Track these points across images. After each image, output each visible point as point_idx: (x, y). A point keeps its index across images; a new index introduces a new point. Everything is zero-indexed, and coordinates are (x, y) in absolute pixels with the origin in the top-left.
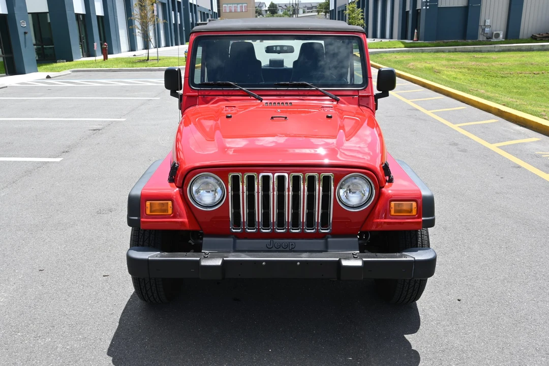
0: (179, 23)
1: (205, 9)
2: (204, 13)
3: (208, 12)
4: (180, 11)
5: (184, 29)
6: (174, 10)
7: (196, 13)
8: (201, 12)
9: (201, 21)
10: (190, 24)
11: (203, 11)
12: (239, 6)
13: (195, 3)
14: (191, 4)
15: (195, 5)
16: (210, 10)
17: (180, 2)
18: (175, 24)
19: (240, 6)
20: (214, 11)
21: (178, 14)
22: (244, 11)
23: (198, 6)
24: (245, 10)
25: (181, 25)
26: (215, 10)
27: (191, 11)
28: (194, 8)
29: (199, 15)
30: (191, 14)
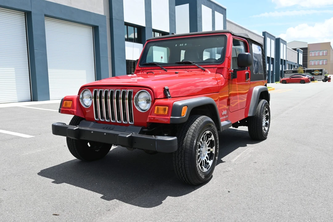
0: (272, 70)
1: (293, 63)
2: (291, 65)
3: (295, 65)
4: (273, 63)
5: (275, 74)
6: (269, 63)
7: (285, 64)
8: (289, 64)
9: (289, 69)
10: (280, 71)
11: (290, 64)
12: (321, 61)
13: (285, 59)
14: (282, 60)
15: (285, 61)
16: (296, 63)
17: (273, 59)
18: (269, 71)
19: (322, 61)
20: (300, 64)
21: (272, 65)
22: (324, 64)
23: (287, 61)
25: (273, 72)
26: (301, 63)
27: (282, 64)
28: (284, 62)
29: (287, 66)
30: (281, 65)
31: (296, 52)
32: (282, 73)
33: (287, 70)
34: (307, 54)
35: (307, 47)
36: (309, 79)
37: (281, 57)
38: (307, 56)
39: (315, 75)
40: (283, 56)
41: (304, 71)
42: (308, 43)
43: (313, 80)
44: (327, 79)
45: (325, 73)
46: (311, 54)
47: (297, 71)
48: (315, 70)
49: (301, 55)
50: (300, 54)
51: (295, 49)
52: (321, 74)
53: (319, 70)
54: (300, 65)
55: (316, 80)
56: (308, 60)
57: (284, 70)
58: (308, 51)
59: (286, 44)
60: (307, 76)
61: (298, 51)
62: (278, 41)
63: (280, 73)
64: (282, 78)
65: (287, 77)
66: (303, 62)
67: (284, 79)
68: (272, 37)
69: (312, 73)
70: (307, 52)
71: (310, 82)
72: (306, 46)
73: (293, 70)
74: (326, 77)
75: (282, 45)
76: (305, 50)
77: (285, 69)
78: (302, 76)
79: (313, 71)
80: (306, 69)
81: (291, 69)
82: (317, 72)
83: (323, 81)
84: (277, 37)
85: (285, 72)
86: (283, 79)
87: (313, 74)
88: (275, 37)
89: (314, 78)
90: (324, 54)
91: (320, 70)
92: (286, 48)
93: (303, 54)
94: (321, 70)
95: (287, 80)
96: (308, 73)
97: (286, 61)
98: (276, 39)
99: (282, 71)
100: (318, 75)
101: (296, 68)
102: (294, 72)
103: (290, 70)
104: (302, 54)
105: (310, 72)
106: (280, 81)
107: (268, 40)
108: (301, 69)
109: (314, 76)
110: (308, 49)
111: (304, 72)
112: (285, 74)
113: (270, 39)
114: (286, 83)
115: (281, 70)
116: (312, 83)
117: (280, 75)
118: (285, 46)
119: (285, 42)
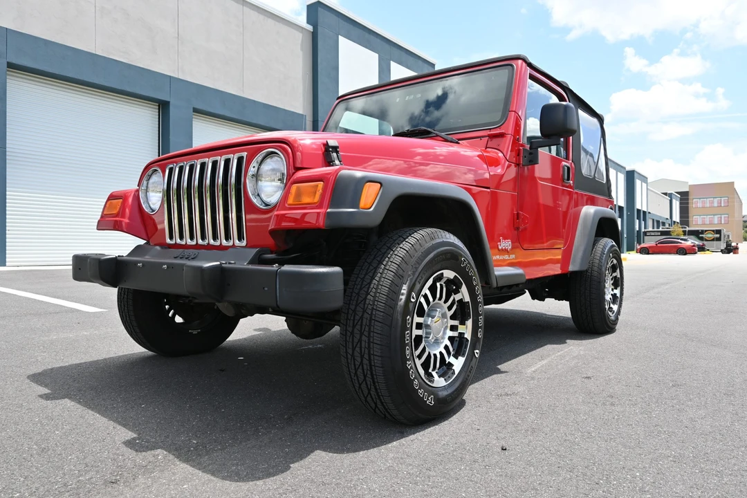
1: (661, 217)
2: (658, 222)
3: (665, 221)
4: (621, 216)
5: (625, 236)
7: (645, 220)
8: (653, 220)
9: (653, 228)
10: (636, 232)
11: (655, 219)
12: (716, 217)
13: (645, 209)
14: (639, 211)
15: (644, 212)
16: (667, 219)
17: (623, 207)
19: (718, 218)
20: (674, 219)
22: (723, 222)
23: (649, 213)
24: (725, 221)
26: (676, 218)
27: (639, 218)
28: (643, 215)
29: (650, 223)
30: (637, 221)
31: (667, 197)
32: (640, 236)
33: (651, 229)
34: (688, 203)
35: (688, 190)
36: (694, 246)
37: (638, 206)
38: (688, 207)
39: (707, 240)
40: (640, 204)
41: (684, 232)
42: (690, 183)
43: (702, 249)
44: (730, 249)
45: (726, 237)
46: (695, 203)
47: (670, 231)
48: (706, 231)
49: (676, 205)
50: (674, 201)
51: (666, 194)
52: (719, 239)
53: (713, 231)
54: (674, 222)
55: (708, 250)
56: (690, 215)
57: (643, 230)
58: (690, 197)
59: (647, 183)
60: (691, 242)
61: (670, 195)
62: (631, 177)
63: (636, 235)
64: (640, 244)
65: (649, 242)
66: (681, 217)
67: (645, 246)
68: (619, 167)
69: (701, 235)
70: (688, 199)
71: (696, 253)
72: (686, 189)
73: (661, 229)
74: (728, 245)
75: (638, 183)
76: (684, 196)
77: (645, 228)
78: (679, 241)
79: (703, 232)
80: (687, 229)
81: (658, 228)
82: (710, 235)
83: (722, 251)
84: (628, 168)
85: (645, 233)
86: (643, 245)
87: (702, 239)
88: (625, 168)
89: (704, 245)
90: (722, 202)
91: (716, 230)
92: (647, 189)
93: (681, 204)
94: (719, 232)
95: (650, 247)
96: (692, 237)
97: (647, 213)
98: (627, 171)
99: (639, 232)
100: (713, 240)
101: (667, 226)
102: (663, 233)
103: (655, 230)
104: (678, 203)
105: (697, 234)
106: (637, 249)
107: (612, 172)
108: (678, 230)
109: (705, 242)
110: (690, 194)
111: (685, 235)
112: (646, 237)
113: (615, 171)
114: (648, 254)
115: (637, 229)
116: (700, 256)
117: (636, 238)
118: (644, 185)
119: (644, 179)
